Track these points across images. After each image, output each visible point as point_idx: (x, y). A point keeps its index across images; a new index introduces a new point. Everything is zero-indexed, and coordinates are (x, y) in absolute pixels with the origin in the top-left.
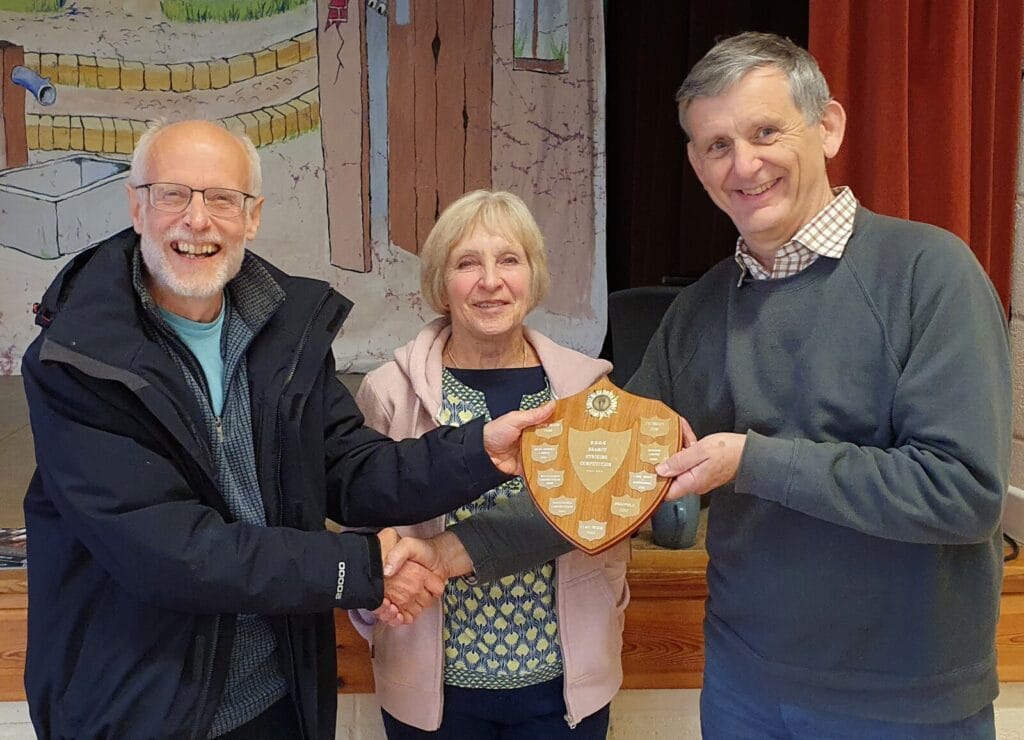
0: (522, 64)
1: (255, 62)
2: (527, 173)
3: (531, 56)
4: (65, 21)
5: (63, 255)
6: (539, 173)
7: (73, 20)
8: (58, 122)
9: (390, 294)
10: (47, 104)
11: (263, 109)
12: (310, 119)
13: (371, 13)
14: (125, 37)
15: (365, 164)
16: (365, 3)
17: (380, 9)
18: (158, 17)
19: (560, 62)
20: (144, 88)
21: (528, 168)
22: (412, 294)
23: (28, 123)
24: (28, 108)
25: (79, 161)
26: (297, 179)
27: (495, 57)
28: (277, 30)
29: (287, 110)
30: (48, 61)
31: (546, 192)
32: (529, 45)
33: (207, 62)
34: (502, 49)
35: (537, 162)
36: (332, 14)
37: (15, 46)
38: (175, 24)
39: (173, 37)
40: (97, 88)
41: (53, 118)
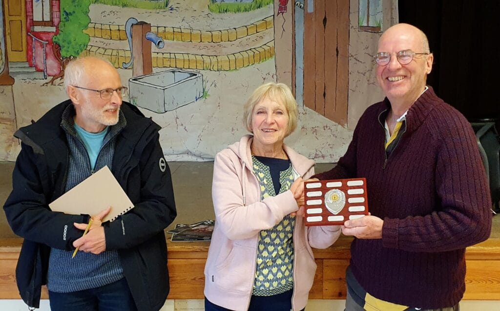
0: (362, 28)
1: (247, 29)
2: (364, 75)
3: (366, 25)
4: (168, 13)
5: (166, 111)
6: (370, 76)
7: (171, 13)
8: (165, 55)
9: (303, 128)
10: (160, 48)
11: (250, 49)
12: (271, 53)
13: (297, 8)
14: (193, 20)
15: (294, 73)
16: (294, 4)
17: (301, 6)
18: (207, 11)
19: (379, 28)
20: (201, 41)
21: (365, 73)
22: (313, 128)
23: (152, 56)
24: (153, 50)
25: (173, 72)
26: (264, 79)
27: (351, 26)
28: (256, 16)
29: (261, 50)
30: (161, 30)
31: (373, 84)
32: (365, 21)
33: (227, 30)
34: (353, 22)
35: (369, 70)
36: (280, 9)
37: (147, 23)
38: (213, 14)
39: (213, 20)
40: (181, 42)
41: (163, 54)
